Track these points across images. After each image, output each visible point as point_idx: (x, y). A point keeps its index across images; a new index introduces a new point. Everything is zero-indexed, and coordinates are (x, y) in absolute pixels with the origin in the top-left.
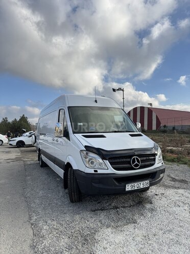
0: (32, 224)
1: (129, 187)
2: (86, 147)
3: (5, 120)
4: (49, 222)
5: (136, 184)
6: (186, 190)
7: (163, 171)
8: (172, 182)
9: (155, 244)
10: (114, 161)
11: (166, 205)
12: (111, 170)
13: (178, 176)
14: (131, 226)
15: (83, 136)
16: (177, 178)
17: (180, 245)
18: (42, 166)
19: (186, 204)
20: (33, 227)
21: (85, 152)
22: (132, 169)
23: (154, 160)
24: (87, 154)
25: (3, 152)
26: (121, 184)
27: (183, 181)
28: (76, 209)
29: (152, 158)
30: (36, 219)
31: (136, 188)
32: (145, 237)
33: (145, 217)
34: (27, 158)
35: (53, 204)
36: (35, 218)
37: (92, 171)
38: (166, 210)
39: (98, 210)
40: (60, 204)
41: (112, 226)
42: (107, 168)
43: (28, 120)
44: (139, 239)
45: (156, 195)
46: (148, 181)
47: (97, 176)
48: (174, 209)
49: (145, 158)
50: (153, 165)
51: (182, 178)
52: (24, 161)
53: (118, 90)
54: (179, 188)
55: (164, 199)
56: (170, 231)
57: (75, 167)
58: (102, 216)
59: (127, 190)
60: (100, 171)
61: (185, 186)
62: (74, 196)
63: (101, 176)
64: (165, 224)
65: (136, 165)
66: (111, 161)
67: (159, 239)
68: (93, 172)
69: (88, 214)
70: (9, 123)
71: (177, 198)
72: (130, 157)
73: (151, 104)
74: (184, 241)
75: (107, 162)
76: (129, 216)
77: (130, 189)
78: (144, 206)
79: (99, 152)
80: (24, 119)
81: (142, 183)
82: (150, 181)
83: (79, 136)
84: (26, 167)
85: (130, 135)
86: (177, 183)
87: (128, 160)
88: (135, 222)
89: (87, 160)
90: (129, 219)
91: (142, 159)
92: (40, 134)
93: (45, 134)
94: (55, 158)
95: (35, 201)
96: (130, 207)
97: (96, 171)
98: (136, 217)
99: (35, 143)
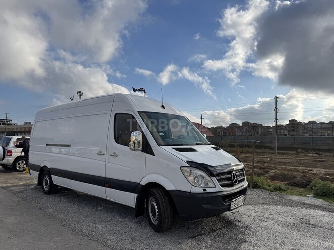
1: (233, 206)
2: (188, 162)
5: (237, 202)
10: (220, 178)
15: (173, 149)
19: (267, 218)
21: (188, 169)
22: (233, 185)
23: (244, 175)
24: (190, 171)
26: (226, 202)
31: (237, 206)
33: (248, 235)
37: (201, 190)
47: (206, 196)
48: (264, 224)
49: (239, 174)
53: (139, 90)
56: (284, 243)
57: (169, 187)
59: (231, 208)
60: (209, 190)
63: (210, 195)
65: (236, 181)
68: (202, 192)
72: (231, 172)
75: (214, 179)
77: (233, 208)
81: (240, 200)
82: (244, 198)
85: (213, 148)
87: (230, 176)
92: (47, 145)
93: (69, 146)
94: (105, 178)
95: (108, 237)
96: (224, 228)
97: (205, 190)
98: (240, 236)
99: (3, 159)
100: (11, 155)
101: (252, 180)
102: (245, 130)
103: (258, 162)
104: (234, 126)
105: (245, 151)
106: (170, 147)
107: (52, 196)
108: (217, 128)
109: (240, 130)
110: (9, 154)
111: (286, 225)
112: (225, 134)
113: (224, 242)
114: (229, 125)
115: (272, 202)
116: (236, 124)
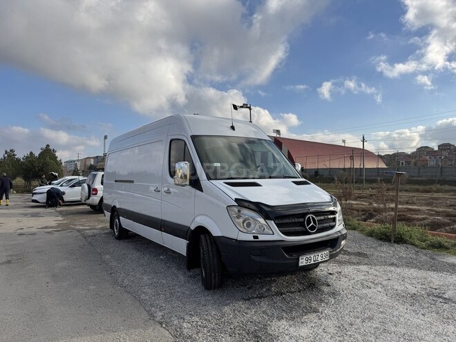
0: (161, 323)
1: (303, 261)
2: (237, 200)
3: (10, 155)
4: (187, 318)
5: (312, 256)
6: (369, 266)
7: (344, 237)
8: (345, 256)
9: (356, 336)
10: (281, 222)
11: (351, 287)
12: (278, 235)
13: (351, 247)
14: (312, 316)
15: (226, 183)
16: (349, 250)
17: (390, 333)
18: (119, 238)
19: (377, 284)
20: (164, 326)
21: (236, 209)
22: (307, 233)
23: (334, 220)
24: (239, 211)
25: (26, 215)
26: (292, 256)
27: (359, 254)
28: (218, 299)
29: (332, 216)
30: (162, 316)
31: (312, 262)
32: (339, 327)
33: (327, 304)
34: (82, 225)
35: (178, 294)
36: (160, 314)
37: (250, 238)
38: (352, 292)
39: (253, 298)
40: (188, 292)
41: (286, 318)
42: (271, 232)
43: (57, 154)
44: (332, 330)
45: (330, 274)
46: (327, 252)
47: (258, 244)
48: (364, 291)
49: (322, 218)
50: (333, 227)
51: (357, 250)
52: (79, 231)
53: (241, 107)
54: (358, 264)
55: (343, 279)
56: (370, 319)
57: (216, 232)
58: (264, 305)
59: (300, 265)
60: (262, 238)
61: (366, 261)
62: (215, 278)
63: (264, 244)
64: (359, 310)
65: (312, 228)
66: (277, 222)
67: (360, 329)
68: (252, 239)
69: (241, 305)
70: (18, 160)
71: (363, 278)
72: (304, 215)
73: (278, 132)
74: (393, 329)
75: (272, 223)
76: (304, 303)
77: (304, 264)
78: (320, 290)
79: (259, 208)
80: (48, 153)
81: (320, 254)
82: (330, 252)
83: (220, 184)
84: (89, 240)
85: (295, 182)
86: (353, 257)
87: (301, 220)
88: (316, 311)
89: (241, 220)
90: (305, 307)
91: (319, 218)
92: (116, 181)
93: (132, 182)
94: (162, 220)
95: (145, 291)
96: (299, 291)
97: (256, 237)
98: (314, 304)
99: (89, 198)
100: (96, 194)
101: (394, 231)
102: (443, 157)
103: (451, 206)
104: (423, 150)
105: (435, 189)
106: (222, 181)
107: (121, 242)
108: (395, 155)
109: (435, 156)
110: (94, 192)
111: (399, 296)
112: (409, 164)
113: (285, 308)
114: (415, 150)
115: (409, 264)
116: (427, 147)
